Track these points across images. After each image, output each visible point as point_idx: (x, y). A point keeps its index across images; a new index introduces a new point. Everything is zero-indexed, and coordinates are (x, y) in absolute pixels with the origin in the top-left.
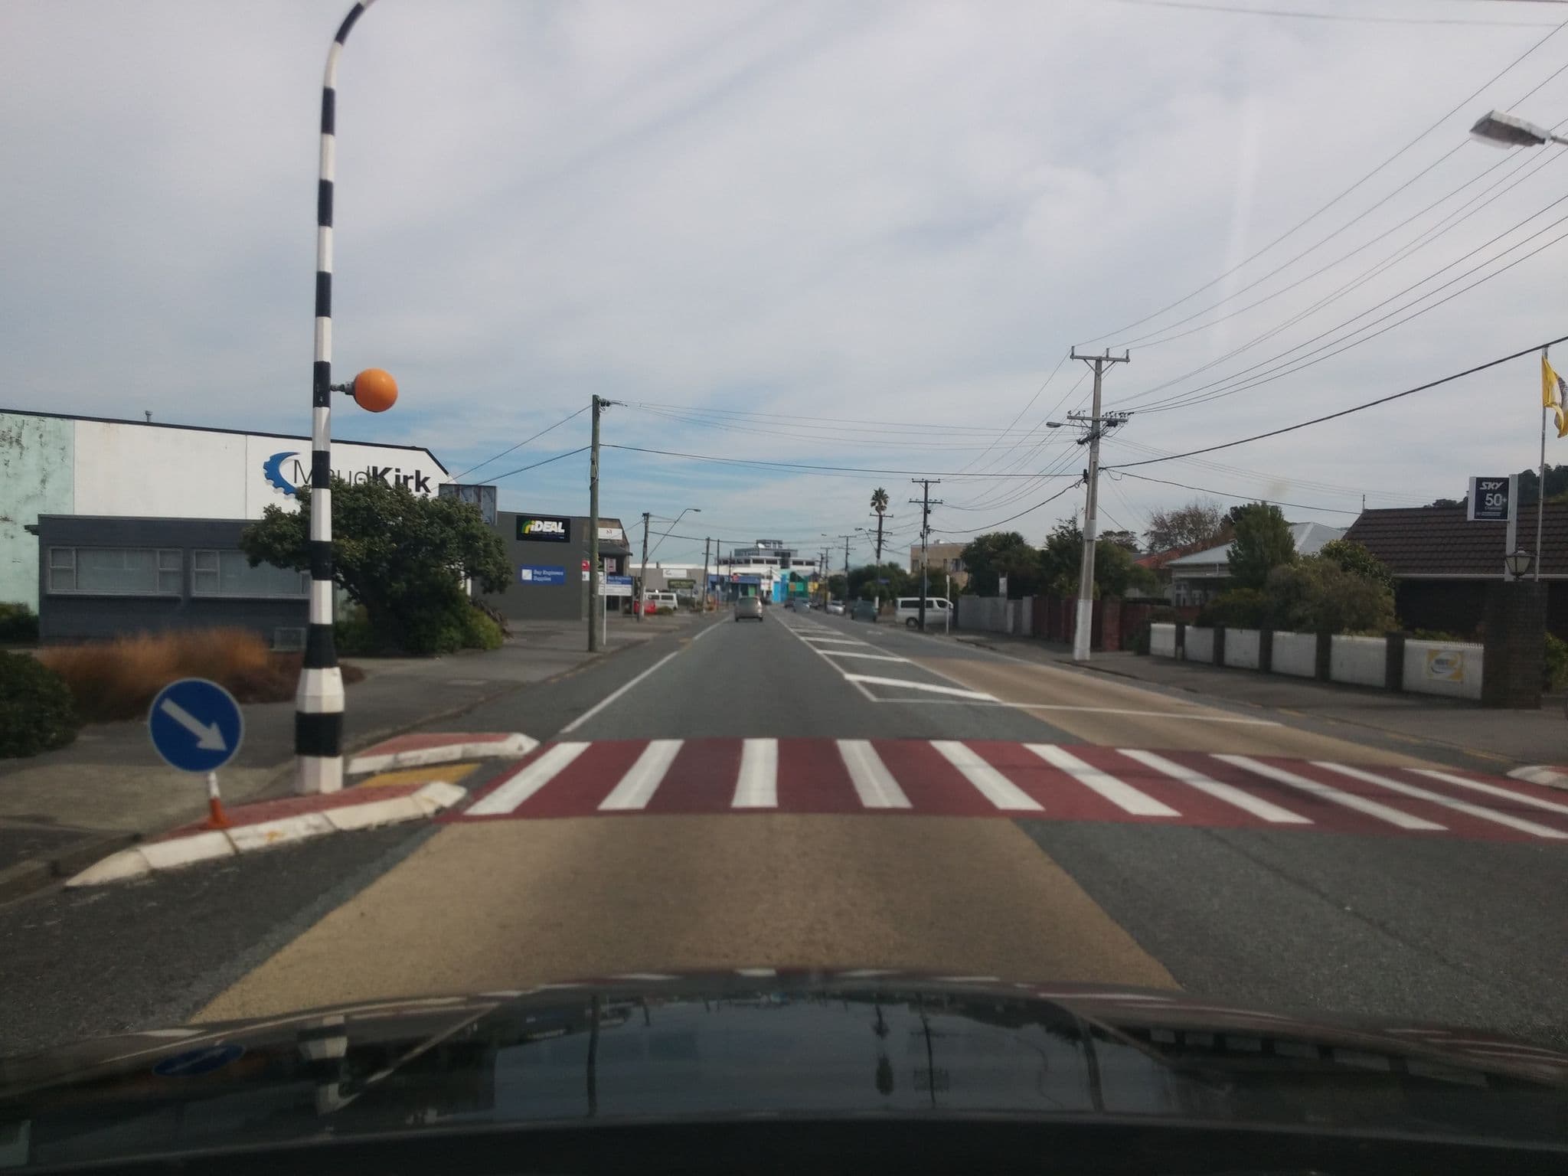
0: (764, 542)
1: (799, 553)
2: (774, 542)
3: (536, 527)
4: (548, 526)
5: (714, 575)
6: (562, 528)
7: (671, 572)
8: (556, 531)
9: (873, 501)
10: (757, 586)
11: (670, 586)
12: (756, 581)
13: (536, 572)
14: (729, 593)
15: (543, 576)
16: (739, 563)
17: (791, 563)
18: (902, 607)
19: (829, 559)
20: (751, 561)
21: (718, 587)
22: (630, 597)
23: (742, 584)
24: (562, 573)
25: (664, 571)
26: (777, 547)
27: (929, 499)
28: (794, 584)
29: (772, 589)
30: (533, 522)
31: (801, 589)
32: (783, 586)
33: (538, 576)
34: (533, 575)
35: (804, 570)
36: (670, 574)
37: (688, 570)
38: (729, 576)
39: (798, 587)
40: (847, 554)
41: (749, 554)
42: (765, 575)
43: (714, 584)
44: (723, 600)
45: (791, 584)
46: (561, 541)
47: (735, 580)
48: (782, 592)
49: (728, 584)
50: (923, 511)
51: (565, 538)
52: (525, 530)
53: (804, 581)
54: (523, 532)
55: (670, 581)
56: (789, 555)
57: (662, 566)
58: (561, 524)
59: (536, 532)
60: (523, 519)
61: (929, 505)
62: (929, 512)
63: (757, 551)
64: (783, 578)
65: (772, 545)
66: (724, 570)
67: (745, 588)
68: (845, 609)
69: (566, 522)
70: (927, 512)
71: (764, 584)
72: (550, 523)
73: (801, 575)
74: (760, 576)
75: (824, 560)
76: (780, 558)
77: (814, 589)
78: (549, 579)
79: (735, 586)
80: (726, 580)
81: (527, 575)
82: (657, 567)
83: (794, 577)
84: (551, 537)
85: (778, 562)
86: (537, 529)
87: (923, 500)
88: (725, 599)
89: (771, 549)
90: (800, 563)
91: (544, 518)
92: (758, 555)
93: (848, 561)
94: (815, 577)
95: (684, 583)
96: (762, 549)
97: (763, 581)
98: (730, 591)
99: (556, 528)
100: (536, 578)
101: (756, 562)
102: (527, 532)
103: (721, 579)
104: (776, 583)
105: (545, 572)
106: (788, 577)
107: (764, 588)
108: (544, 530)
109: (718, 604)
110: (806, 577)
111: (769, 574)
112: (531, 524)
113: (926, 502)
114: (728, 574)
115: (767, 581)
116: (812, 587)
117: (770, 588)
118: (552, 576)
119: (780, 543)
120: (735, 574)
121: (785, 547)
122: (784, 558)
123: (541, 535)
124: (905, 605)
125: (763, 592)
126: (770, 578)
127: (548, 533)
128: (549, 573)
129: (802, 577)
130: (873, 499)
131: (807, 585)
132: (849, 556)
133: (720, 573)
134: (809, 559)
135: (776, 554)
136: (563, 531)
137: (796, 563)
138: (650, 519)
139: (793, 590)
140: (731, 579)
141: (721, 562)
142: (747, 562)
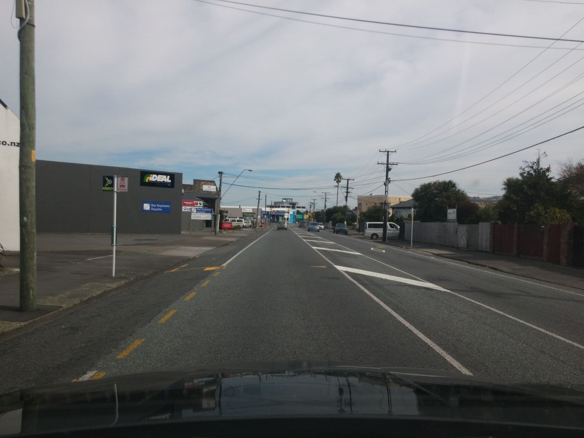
0: (285, 199)
1: (299, 204)
2: (290, 199)
3: (153, 178)
4: (161, 178)
5: (264, 211)
6: (170, 179)
7: (246, 209)
8: (166, 181)
9: (335, 178)
10: (283, 216)
11: (244, 216)
12: (283, 214)
13: (152, 205)
14: (271, 219)
15: (157, 207)
16: (276, 207)
17: (296, 207)
18: (368, 228)
19: (315, 204)
20: (280, 207)
21: (265, 216)
22: (211, 221)
23: (276, 215)
24: (169, 206)
25: (243, 209)
26: (291, 201)
27: (389, 162)
28: (298, 215)
29: (289, 217)
30: (151, 175)
31: (301, 218)
32: (294, 216)
33: (154, 207)
34: (151, 207)
35: (302, 210)
36: (245, 211)
37: (253, 208)
38: (271, 212)
39: (300, 217)
40: (326, 201)
41: (279, 204)
42: (286, 211)
43: (264, 215)
44: (268, 222)
45: (297, 215)
46: (169, 187)
47: (274, 214)
48: (293, 219)
49: (271, 215)
50: (386, 169)
51: (172, 185)
52: (146, 180)
53: (302, 214)
54: (144, 181)
55: (243, 213)
56: (295, 204)
57: (241, 207)
58: (169, 177)
59: (153, 181)
60: (145, 173)
61: (389, 165)
62: (390, 170)
63: (283, 202)
64: (294, 213)
65: (288, 200)
66: (268, 209)
67: (278, 217)
68: (324, 226)
69: (172, 176)
70: (388, 170)
71: (286, 215)
72: (162, 176)
73: (301, 212)
74: (284, 212)
75: (313, 204)
76: (292, 205)
77: (307, 218)
78: (161, 210)
79: (273, 216)
80: (270, 213)
81: (147, 207)
82: (240, 207)
83: (298, 212)
84: (163, 185)
85: (291, 207)
86: (153, 180)
87: (386, 163)
88: (269, 221)
89: (288, 202)
90: (299, 207)
91: (158, 173)
92: (283, 204)
93: (326, 204)
94: (307, 212)
95: (250, 214)
96: (285, 202)
97: (285, 214)
98: (271, 218)
99: (166, 179)
100: (152, 209)
101: (282, 207)
102: (147, 181)
103: (267, 213)
104: (290, 215)
105: (158, 205)
106: (296, 212)
107: (286, 217)
108: (158, 181)
109: (266, 224)
110: (303, 212)
111: (288, 211)
112: (150, 176)
113: (388, 164)
114: (270, 211)
115: (287, 214)
116: (306, 217)
117: (288, 217)
118: (162, 208)
119: (292, 199)
120: (274, 211)
121: (294, 201)
122: (293, 205)
123: (156, 183)
124: (370, 226)
125: (285, 218)
126: (288, 213)
127: (160, 182)
128: (161, 206)
129: (302, 213)
130: (335, 177)
131: (304, 216)
132: (326, 202)
133: (266, 210)
134: (303, 206)
135: (290, 204)
136: (170, 181)
137: (298, 207)
138: (223, 175)
139: (297, 218)
140: (272, 213)
141: (267, 206)
142: (279, 207)
